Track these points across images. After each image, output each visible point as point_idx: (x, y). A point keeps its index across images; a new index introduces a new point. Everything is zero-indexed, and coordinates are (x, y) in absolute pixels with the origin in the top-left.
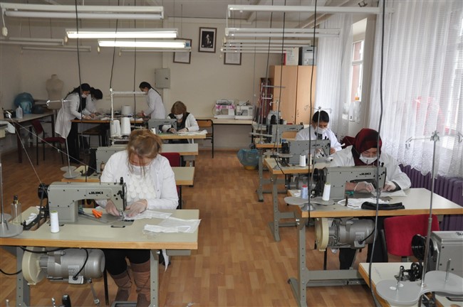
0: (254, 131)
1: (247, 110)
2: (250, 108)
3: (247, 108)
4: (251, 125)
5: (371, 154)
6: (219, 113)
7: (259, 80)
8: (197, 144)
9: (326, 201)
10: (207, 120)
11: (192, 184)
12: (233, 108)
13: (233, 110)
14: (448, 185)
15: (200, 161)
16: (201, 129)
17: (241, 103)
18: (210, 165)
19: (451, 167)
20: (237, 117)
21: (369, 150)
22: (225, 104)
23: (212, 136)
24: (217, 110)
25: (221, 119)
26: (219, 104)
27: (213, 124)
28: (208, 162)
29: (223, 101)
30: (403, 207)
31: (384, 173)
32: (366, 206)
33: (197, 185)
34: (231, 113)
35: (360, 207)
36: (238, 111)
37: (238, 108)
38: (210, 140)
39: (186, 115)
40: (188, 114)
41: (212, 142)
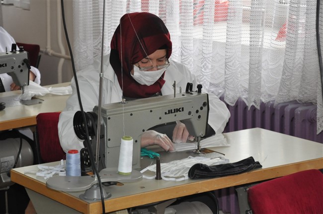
5: (154, 63)
9: (127, 175)
14: (282, 117)
19: (283, 82)
21: (152, 56)
30: (258, 165)
31: (204, 104)
32: (198, 172)
35: (187, 178)
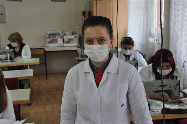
0: (80, 56)
1: (72, 39)
2: (75, 37)
3: (72, 37)
4: (76, 51)
6: (50, 42)
7: (81, 14)
8: (32, 70)
10: (40, 49)
11: (28, 103)
12: (61, 37)
13: (61, 39)
15: (36, 83)
16: (33, 56)
17: (67, 33)
18: (45, 85)
20: (65, 45)
22: (54, 35)
23: (45, 62)
24: (48, 40)
25: (51, 47)
26: (49, 35)
27: (45, 52)
28: (43, 84)
29: (53, 32)
31: (178, 84)
32: (165, 111)
33: (34, 103)
34: (60, 41)
35: (160, 111)
36: (65, 39)
37: (65, 38)
38: (44, 65)
39: (22, 45)
40: (24, 45)
41: (46, 67)
